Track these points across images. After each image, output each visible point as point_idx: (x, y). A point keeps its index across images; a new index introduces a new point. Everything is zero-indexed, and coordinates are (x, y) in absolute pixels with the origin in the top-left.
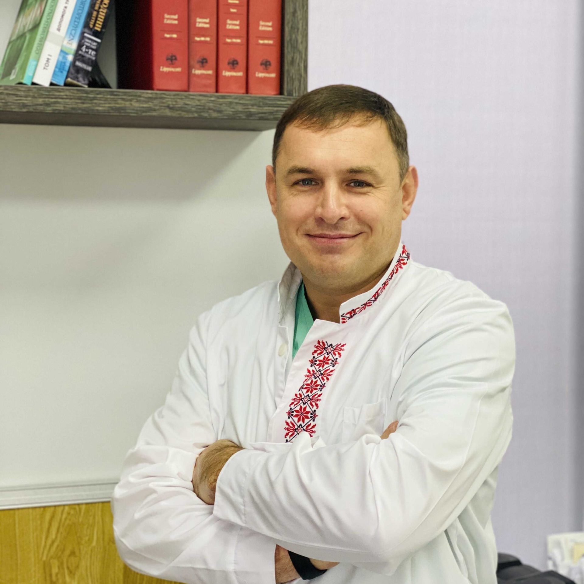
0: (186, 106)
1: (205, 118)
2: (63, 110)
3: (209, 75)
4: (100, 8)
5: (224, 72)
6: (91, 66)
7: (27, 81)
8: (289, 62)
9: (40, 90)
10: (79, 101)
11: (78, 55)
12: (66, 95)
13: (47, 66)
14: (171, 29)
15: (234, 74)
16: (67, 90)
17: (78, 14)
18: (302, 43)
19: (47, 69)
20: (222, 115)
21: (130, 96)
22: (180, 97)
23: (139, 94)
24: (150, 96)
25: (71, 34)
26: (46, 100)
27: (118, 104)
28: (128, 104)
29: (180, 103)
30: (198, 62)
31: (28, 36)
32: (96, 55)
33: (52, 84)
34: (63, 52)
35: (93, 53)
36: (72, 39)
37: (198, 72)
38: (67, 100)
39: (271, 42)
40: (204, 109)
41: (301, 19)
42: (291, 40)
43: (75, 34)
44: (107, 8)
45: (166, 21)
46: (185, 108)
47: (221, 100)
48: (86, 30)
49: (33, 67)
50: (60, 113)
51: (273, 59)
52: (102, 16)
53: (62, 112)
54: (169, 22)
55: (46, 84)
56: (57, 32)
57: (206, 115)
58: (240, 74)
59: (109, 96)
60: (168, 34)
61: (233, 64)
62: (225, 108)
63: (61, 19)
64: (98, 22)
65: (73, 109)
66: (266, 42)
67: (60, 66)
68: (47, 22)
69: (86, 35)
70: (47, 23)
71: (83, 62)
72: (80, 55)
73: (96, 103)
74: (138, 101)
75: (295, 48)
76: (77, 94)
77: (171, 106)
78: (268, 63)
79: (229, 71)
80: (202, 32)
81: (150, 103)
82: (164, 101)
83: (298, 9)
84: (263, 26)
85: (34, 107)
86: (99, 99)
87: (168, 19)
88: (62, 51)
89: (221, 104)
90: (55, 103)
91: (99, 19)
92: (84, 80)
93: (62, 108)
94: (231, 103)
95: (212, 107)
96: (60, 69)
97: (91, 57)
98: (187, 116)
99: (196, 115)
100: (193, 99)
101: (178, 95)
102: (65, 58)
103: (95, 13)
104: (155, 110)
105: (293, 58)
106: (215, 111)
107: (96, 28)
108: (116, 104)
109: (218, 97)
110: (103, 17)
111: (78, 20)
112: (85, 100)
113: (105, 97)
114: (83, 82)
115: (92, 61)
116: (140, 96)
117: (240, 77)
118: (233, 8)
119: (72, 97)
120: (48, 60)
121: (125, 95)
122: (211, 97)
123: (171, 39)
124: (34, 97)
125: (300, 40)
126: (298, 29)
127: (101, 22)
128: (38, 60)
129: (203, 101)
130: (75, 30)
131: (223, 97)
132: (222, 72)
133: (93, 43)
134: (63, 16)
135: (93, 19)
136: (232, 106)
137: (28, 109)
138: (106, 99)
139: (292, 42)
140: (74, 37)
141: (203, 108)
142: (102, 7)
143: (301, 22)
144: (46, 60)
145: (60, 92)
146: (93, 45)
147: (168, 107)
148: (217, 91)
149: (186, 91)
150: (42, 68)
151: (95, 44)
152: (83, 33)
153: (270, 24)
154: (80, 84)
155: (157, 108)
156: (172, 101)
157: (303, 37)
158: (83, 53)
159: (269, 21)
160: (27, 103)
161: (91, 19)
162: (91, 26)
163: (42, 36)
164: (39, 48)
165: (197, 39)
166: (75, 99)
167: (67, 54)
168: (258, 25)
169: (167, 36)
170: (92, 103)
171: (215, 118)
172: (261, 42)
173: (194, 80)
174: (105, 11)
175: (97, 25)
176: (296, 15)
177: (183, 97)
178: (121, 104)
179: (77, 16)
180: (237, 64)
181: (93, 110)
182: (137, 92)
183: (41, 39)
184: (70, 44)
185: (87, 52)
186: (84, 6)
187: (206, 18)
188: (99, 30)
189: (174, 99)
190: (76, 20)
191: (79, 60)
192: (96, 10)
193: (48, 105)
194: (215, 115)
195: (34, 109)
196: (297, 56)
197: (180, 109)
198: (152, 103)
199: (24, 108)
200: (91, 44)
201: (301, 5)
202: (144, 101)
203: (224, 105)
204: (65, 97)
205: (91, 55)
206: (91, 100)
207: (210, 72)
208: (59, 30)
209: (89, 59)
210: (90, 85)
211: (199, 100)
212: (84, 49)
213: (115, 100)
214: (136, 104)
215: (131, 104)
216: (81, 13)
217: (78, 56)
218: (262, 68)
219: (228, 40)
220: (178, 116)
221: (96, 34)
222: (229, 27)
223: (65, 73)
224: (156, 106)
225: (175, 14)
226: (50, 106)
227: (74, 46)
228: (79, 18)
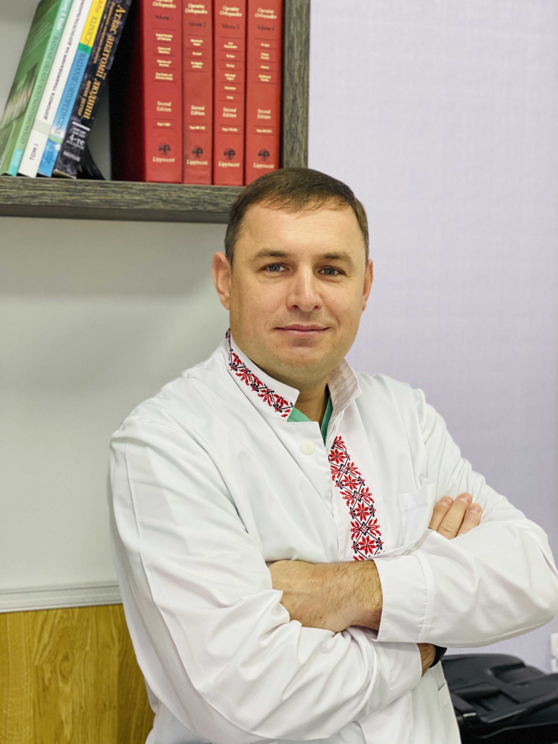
0: (181, 199)
1: (200, 211)
2: (51, 203)
3: (204, 166)
4: (89, 95)
5: (220, 163)
6: (80, 156)
7: (12, 171)
8: (289, 153)
9: (26, 181)
10: (68, 193)
11: (65, 144)
12: (53, 187)
13: (34, 156)
14: (164, 116)
15: (231, 165)
16: (54, 181)
17: (66, 101)
18: (302, 132)
19: (33, 159)
20: (218, 208)
21: (120, 188)
22: (174, 189)
23: (130, 186)
24: (142, 188)
25: (59, 122)
26: (32, 191)
27: (108, 196)
28: (118, 196)
29: (174, 195)
30: (193, 152)
31: (14, 124)
32: (86, 145)
33: (38, 175)
34: (50, 142)
35: (82, 142)
36: (60, 128)
37: (193, 163)
38: (55, 193)
39: (269, 131)
40: (199, 202)
41: (301, 107)
42: (290, 128)
43: (63, 122)
44: (97, 95)
45: (158, 109)
46: (179, 200)
47: (217, 193)
48: (75, 118)
49: (19, 157)
50: (47, 206)
51: (272, 149)
52: (91, 103)
53: (49, 204)
54: (162, 109)
55: (33, 175)
56: (44, 120)
57: (200, 208)
58: (237, 165)
59: (99, 188)
60: (161, 122)
61: (230, 155)
62: (221, 201)
63: (48, 106)
64: (87, 110)
65: (61, 201)
66: (264, 131)
67: (47, 157)
68: (33, 109)
69: (74, 123)
70: (33, 111)
71: (72, 151)
72: (68, 144)
73: (85, 196)
74: (129, 193)
75: (295, 138)
76: (65, 185)
77: (165, 198)
78: (266, 154)
79: (225, 162)
80: (197, 120)
81: (142, 196)
82: (157, 193)
83: (298, 96)
84: (261, 114)
85: (20, 199)
86: (87, 191)
87: (160, 106)
88: (49, 140)
89: (216, 197)
90: (42, 195)
91: (88, 106)
92: (73, 171)
93: (49, 201)
94: (227, 195)
95: (207, 200)
96: (47, 159)
97: (80, 147)
98: (181, 209)
99: (190, 208)
100: (187, 191)
101: (171, 187)
102: (52, 147)
103: (83, 100)
104: (147, 203)
105: (292, 148)
106: (210, 204)
107: (85, 116)
108: (105, 196)
109: (214, 190)
110: (92, 105)
111: (66, 108)
112: (74, 192)
113: (95, 188)
114: (72, 173)
115: (81, 151)
116: (131, 188)
117: (236, 168)
118: (230, 96)
119: (59, 189)
120: (35, 149)
121: (115, 187)
122: (207, 189)
123: (164, 127)
124: (19, 189)
125: (300, 130)
126: (298, 118)
127: (90, 109)
128: (24, 150)
129: (198, 194)
130: (64, 118)
131: (219, 190)
132: (218, 164)
133: (82, 131)
134: (50, 103)
135: (81, 107)
136: (228, 199)
137: (13, 201)
138: (96, 191)
139: (292, 131)
140: (61, 125)
141: (197, 201)
142: (91, 93)
143: (301, 110)
144: (33, 149)
145: (47, 183)
146: (82, 134)
147: (161, 199)
148: (213, 183)
149: (180, 183)
150: (29, 158)
151: (84, 133)
152: (71, 121)
153: (269, 112)
154: (68, 175)
155: (150, 200)
156: (165, 194)
157: (303, 125)
158: (71, 143)
159: (268, 109)
160: (13, 195)
161: (79, 106)
162: (80, 114)
163: (28, 124)
164: (24, 137)
165: (192, 128)
166: (63, 191)
167: (54, 143)
168: (256, 113)
169: (160, 124)
170: (81, 195)
171: (210, 212)
172: (259, 131)
173: (188, 171)
174: (94, 98)
175: (86, 113)
176: (296, 103)
177: (177, 189)
178: (112, 196)
179: (65, 103)
180: (234, 154)
181: (82, 202)
182: (128, 184)
183: (26, 127)
184: (57, 132)
185: (76, 142)
186: (72, 92)
187: (201, 106)
188: (88, 118)
189: (167, 191)
190: (64, 107)
191: (66, 150)
192: (84, 97)
193: (33, 197)
194: (210, 208)
195: (19, 202)
196: (297, 145)
197: (175, 202)
198: (145, 195)
199: (9, 201)
200: (79, 133)
201: (301, 91)
202: (135, 194)
203: (220, 198)
204: (52, 189)
205: (79, 144)
206: (80, 192)
207: (206, 163)
208: (46, 118)
209: (78, 148)
210: (80, 176)
211: (194, 193)
212: (72, 138)
213: (105, 192)
214: (127, 197)
215: (122, 197)
216: (70, 100)
217: (66, 146)
218: (260, 158)
219: (225, 130)
220: (172, 209)
221: (84, 122)
222: (225, 115)
223: (53, 164)
224: (147, 198)
225: (168, 102)
226: (37, 199)
227: (62, 135)
228: (68, 106)
